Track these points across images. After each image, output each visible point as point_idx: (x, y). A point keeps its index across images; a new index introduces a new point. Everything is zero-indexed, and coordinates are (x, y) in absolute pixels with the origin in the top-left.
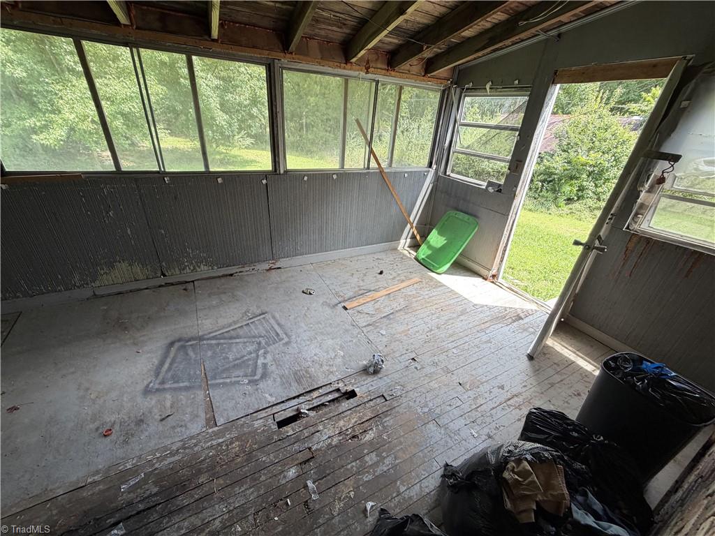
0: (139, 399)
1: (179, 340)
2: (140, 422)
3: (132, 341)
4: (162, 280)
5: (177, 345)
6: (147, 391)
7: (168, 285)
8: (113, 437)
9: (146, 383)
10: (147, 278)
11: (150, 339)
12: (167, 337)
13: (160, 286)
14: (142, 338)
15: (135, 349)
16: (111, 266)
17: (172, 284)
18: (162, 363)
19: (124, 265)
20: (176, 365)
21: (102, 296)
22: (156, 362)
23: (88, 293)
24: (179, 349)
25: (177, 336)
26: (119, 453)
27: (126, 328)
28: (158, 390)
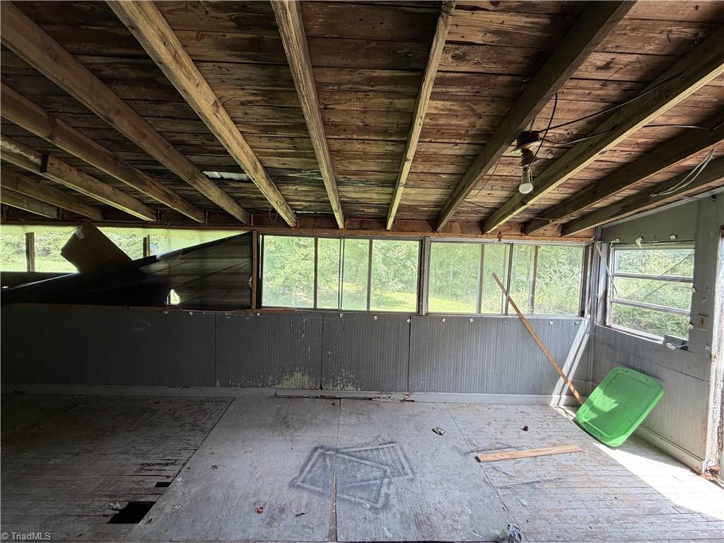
0: (285, 489)
1: (322, 447)
2: (282, 510)
3: (290, 438)
4: (319, 393)
5: (320, 451)
6: (292, 485)
7: (322, 397)
8: (263, 515)
9: (292, 477)
10: (311, 389)
11: (303, 440)
12: (313, 442)
13: (317, 397)
14: (297, 438)
15: (291, 445)
16: (292, 374)
17: (325, 398)
18: (306, 465)
19: (300, 375)
20: (315, 469)
21: (280, 397)
22: (302, 462)
23: (272, 392)
24: (319, 455)
25: (320, 443)
26: (264, 532)
27: (288, 426)
28: (299, 486)
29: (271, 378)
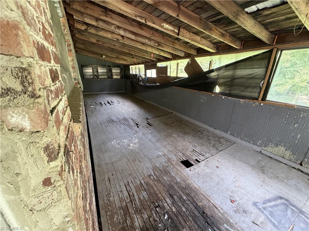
0: (250, 204)
1: (287, 200)
2: (245, 212)
3: (263, 179)
4: (298, 167)
5: (283, 201)
6: (255, 204)
7: (299, 170)
8: (233, 205)
9: (257, 200)
10: (290, 160)
11: (271, 186)
12: (280, 193)
13: (294, 168)
14: (267, 182)
15: (262, 184)
16: (277, 145)
17: (302, 172)
18: (270, 201)
19: (283, 149)
20: (276, 208)
21: (263, 154)
22: (267, 197)
23: (259, 149)
24: (283, 204)
25: (286, 197)
26: (232, 213)
27: (264, 172)
28: (260, 209)
29: (260, 142)
